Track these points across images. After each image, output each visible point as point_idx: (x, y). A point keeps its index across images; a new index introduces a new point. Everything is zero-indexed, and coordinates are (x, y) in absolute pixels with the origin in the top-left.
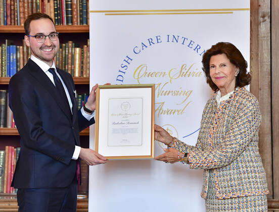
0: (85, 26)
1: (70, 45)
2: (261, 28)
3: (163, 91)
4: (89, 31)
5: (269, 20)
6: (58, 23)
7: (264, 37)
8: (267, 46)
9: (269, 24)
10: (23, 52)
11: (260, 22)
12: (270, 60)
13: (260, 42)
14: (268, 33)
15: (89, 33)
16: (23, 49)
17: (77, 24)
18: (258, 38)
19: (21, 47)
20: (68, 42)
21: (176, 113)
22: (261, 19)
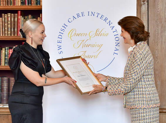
0: (39, 6)
1: (30, 17)
2: (142, 8)
3: (85, 45)
4: (42, 9)
5: (147, 3)
6: (23, 4)
7: (144, 13)
8: (146, 18)
9: (147, 6)
10: (2, 21)
11: (142, 5)
12: (147, 27)
13: (142, 16)
14: (146, 11)
15: (42, 10)
16: (2, 19)
17: (34, 5)
18: (141, 14)
19: (1, 18)
20: (28, 16)
21: (93, 57)
22: (143, 3)
